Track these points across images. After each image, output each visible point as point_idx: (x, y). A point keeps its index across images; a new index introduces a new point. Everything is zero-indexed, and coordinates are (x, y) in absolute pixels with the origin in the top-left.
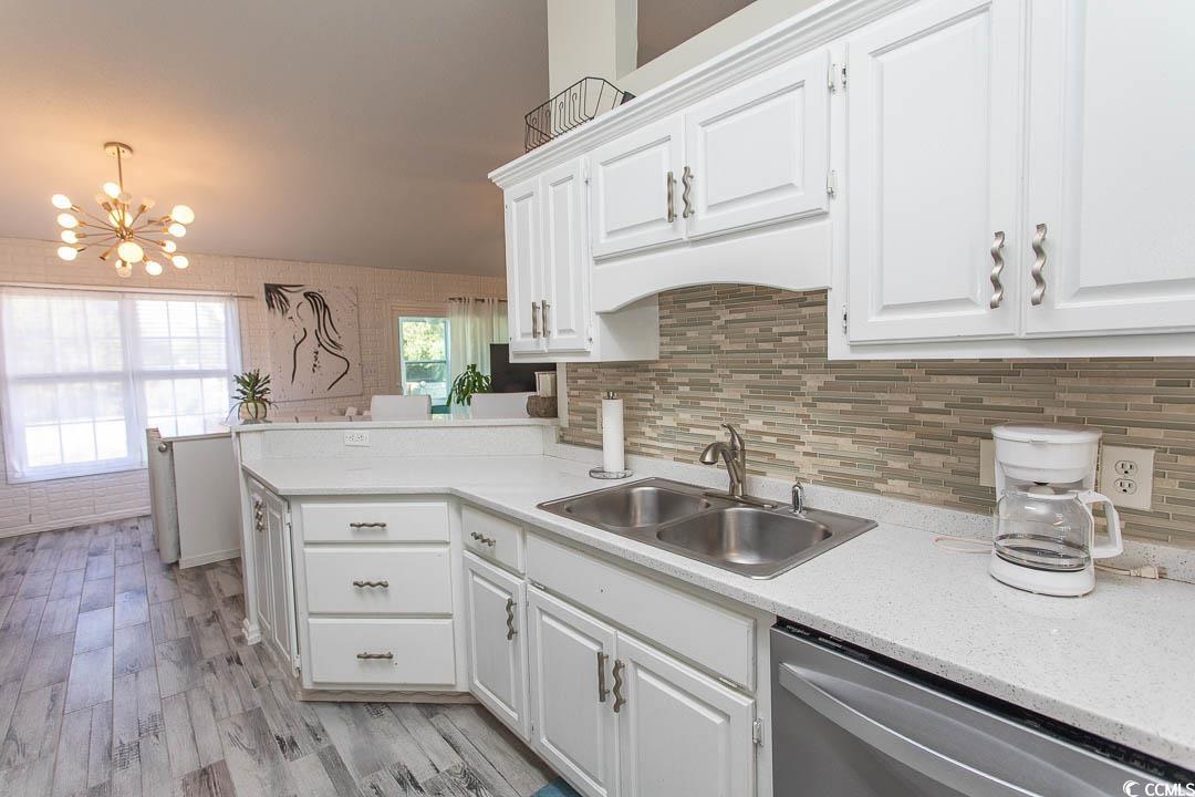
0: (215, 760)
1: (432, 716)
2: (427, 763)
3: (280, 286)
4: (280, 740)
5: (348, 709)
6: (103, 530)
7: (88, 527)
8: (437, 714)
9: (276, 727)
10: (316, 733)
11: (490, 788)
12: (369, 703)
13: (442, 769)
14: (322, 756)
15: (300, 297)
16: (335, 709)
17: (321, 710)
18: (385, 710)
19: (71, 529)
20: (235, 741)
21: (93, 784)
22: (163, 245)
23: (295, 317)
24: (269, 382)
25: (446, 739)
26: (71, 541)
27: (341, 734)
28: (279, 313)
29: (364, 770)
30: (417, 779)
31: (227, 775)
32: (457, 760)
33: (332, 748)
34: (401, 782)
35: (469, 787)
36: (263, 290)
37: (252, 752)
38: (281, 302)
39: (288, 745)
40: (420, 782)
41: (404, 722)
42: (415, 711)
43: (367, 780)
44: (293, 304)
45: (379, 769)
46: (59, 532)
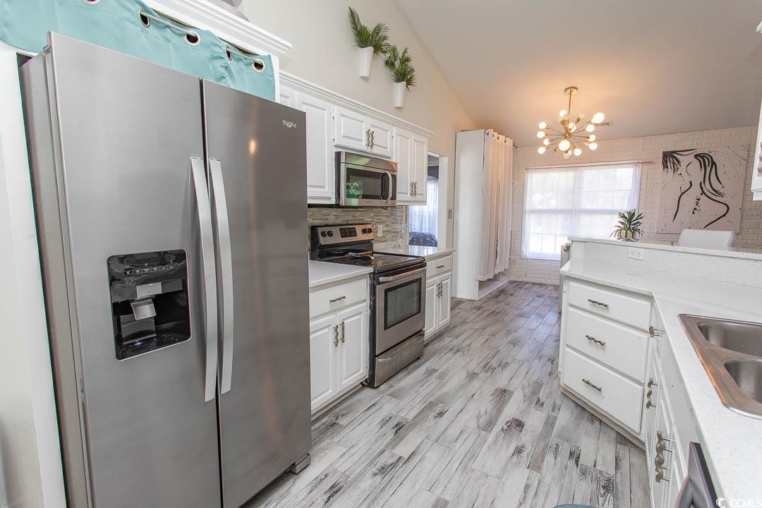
0: (511, 390)
1: (621, 444)
2: (593, 458)
3: (675, 152)
4: (539, 400)
5: (579, 409)
6: (549, 288)
7: (545, 285)
8: (625, 445)
9: (542, 395)
10: (555, 408)
11: (616, 497)
12: (592, 415)
13: (598, 467)
14: (548, 417)
15: (691, 158)
16: (574, 406)
17: (566, 400)
18: (597, 423)
19: (539, 284)
20: (523, 388)
21: (475, 371)
22: (588, 138)
23: (684, 174)
24: (641, 218)
25: (617, 459)
26: (536, 288)
27: (565, 416)
28: (670, 171)
29: (559, 436)
30: (580, 460)
31: (510, 398)
32: (612, 471)
33: (555, 418)
34: (571, 454)
35: (604, 487)
36: (661, 156)
37: (525, 396)
38: (674, 163)
39: (540, 404)
40: (581, 462)
41: (602, 435)
42: (614, 435)
43: (556, 441)
44: (684, 164)
45: (568, 441)
46: (534, 284)
